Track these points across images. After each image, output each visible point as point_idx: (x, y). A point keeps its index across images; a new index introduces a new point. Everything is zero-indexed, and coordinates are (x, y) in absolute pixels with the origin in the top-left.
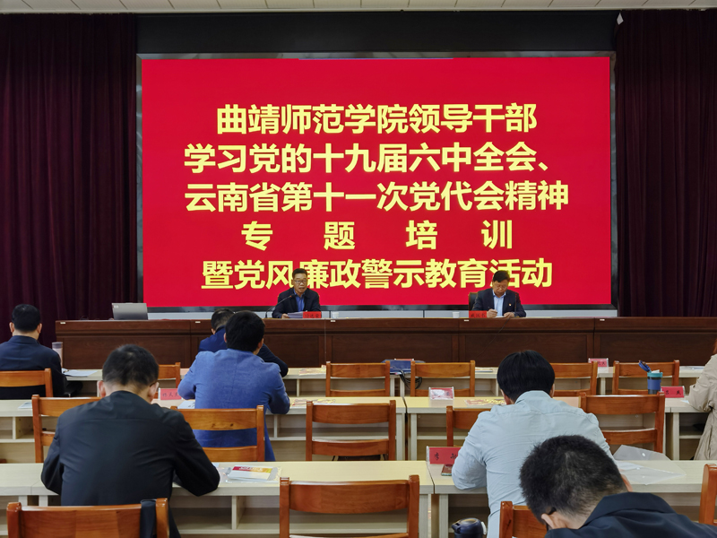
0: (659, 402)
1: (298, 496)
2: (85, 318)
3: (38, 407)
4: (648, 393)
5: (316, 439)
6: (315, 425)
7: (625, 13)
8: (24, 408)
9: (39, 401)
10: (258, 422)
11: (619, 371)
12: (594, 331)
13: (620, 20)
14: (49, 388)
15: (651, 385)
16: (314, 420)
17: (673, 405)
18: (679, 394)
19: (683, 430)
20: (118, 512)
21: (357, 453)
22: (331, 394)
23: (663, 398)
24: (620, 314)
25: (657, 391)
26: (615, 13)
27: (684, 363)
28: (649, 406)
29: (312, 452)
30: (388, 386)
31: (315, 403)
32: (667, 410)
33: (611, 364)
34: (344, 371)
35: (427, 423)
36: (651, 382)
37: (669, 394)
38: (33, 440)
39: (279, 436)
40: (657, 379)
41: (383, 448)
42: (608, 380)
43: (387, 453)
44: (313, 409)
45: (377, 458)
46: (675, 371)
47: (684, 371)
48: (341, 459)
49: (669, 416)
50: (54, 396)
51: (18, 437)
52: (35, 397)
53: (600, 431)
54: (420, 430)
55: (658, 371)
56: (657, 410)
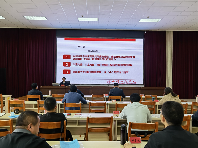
0: (155, 103)
1: (90, 120)
2: (45, 85)
3: (39, 102)
4: (152, 101)
5: (91, 109)
6: (91, 106)
7: (146, 31)
8: (36, 102)
9: (39, 101)
10: (80, 106)
11: (146, 97)
12: (140, 89)
13: (145, 32)
14: (40, 99)
15: (153, 100)
16: (91, 105)
17: (157, 103)
18: (158, 101)
19: (159, 108)
20: (57, 123)
21: (99, 112)
22: (93, 101)
23: (155, 102)
24: (145, 86)
25: (154, 101)
26: (144, 31)
27: (158, 96)
28: (153, 104)
29: (90, 112)
30: (103, 99)
31: (91, 102)
32: (156, 104)
33: (144, 96)
34: (95, 96)
35: (111, 106)
36: (153, 99)
37: (156, 101)
38: (37, 109)
39: (84, 108)
40: (154, 99)
41: (103, 111)
42: (144, 99)
43: (104, 112)
44: (91, 103)
45: (102, 113)
46: (156, 97)
47: (158, 97)
48: (96, 113)
49: (156, 105)
50: (41, 100)
51: (34, 108)
52: (38, 100)
53: (148, 108)
54: (110, 108)
55: (154, 97)
56: (154, 104)
